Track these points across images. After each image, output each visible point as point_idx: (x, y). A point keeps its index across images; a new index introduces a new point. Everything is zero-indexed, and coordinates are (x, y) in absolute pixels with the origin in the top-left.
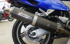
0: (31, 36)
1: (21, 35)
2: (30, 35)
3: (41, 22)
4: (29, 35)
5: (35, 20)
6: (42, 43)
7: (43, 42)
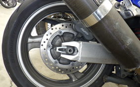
0: (60, 52)
1: (30, 40)
2: (59, 50)
3: (117, 24)
4: (58, 48)
5: (105, 10)
6: (74, 81)
7: (79, 79)
